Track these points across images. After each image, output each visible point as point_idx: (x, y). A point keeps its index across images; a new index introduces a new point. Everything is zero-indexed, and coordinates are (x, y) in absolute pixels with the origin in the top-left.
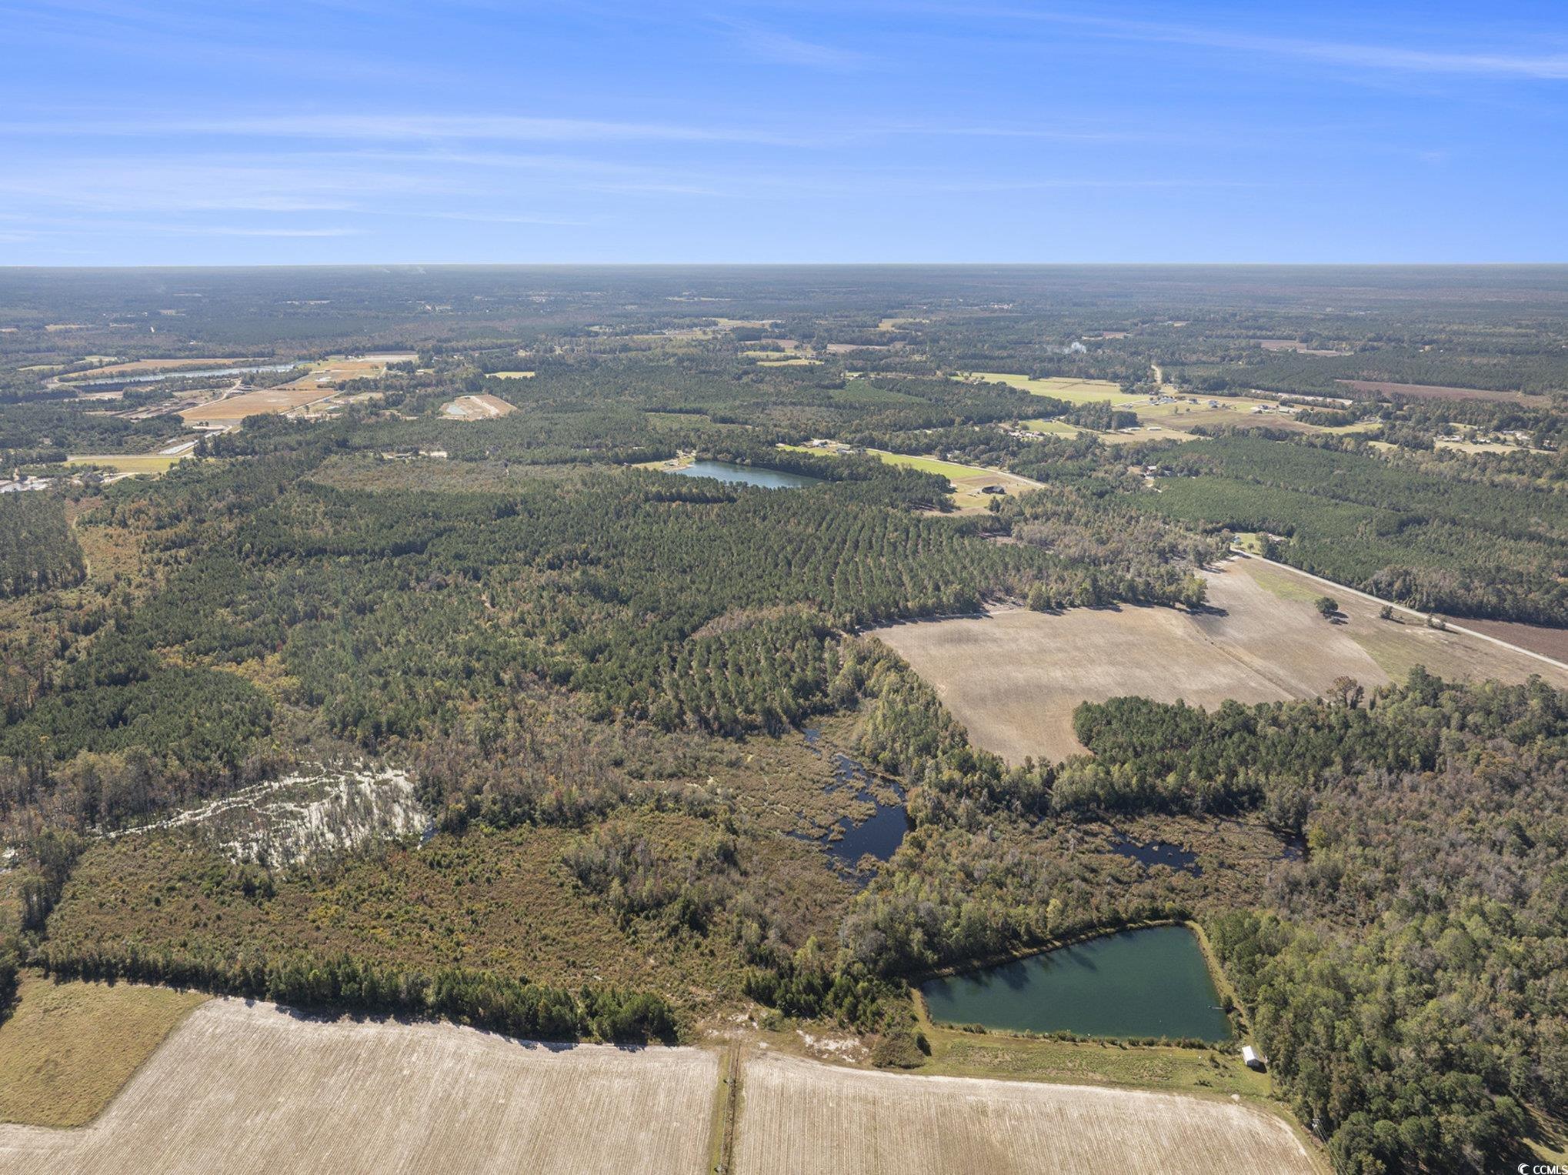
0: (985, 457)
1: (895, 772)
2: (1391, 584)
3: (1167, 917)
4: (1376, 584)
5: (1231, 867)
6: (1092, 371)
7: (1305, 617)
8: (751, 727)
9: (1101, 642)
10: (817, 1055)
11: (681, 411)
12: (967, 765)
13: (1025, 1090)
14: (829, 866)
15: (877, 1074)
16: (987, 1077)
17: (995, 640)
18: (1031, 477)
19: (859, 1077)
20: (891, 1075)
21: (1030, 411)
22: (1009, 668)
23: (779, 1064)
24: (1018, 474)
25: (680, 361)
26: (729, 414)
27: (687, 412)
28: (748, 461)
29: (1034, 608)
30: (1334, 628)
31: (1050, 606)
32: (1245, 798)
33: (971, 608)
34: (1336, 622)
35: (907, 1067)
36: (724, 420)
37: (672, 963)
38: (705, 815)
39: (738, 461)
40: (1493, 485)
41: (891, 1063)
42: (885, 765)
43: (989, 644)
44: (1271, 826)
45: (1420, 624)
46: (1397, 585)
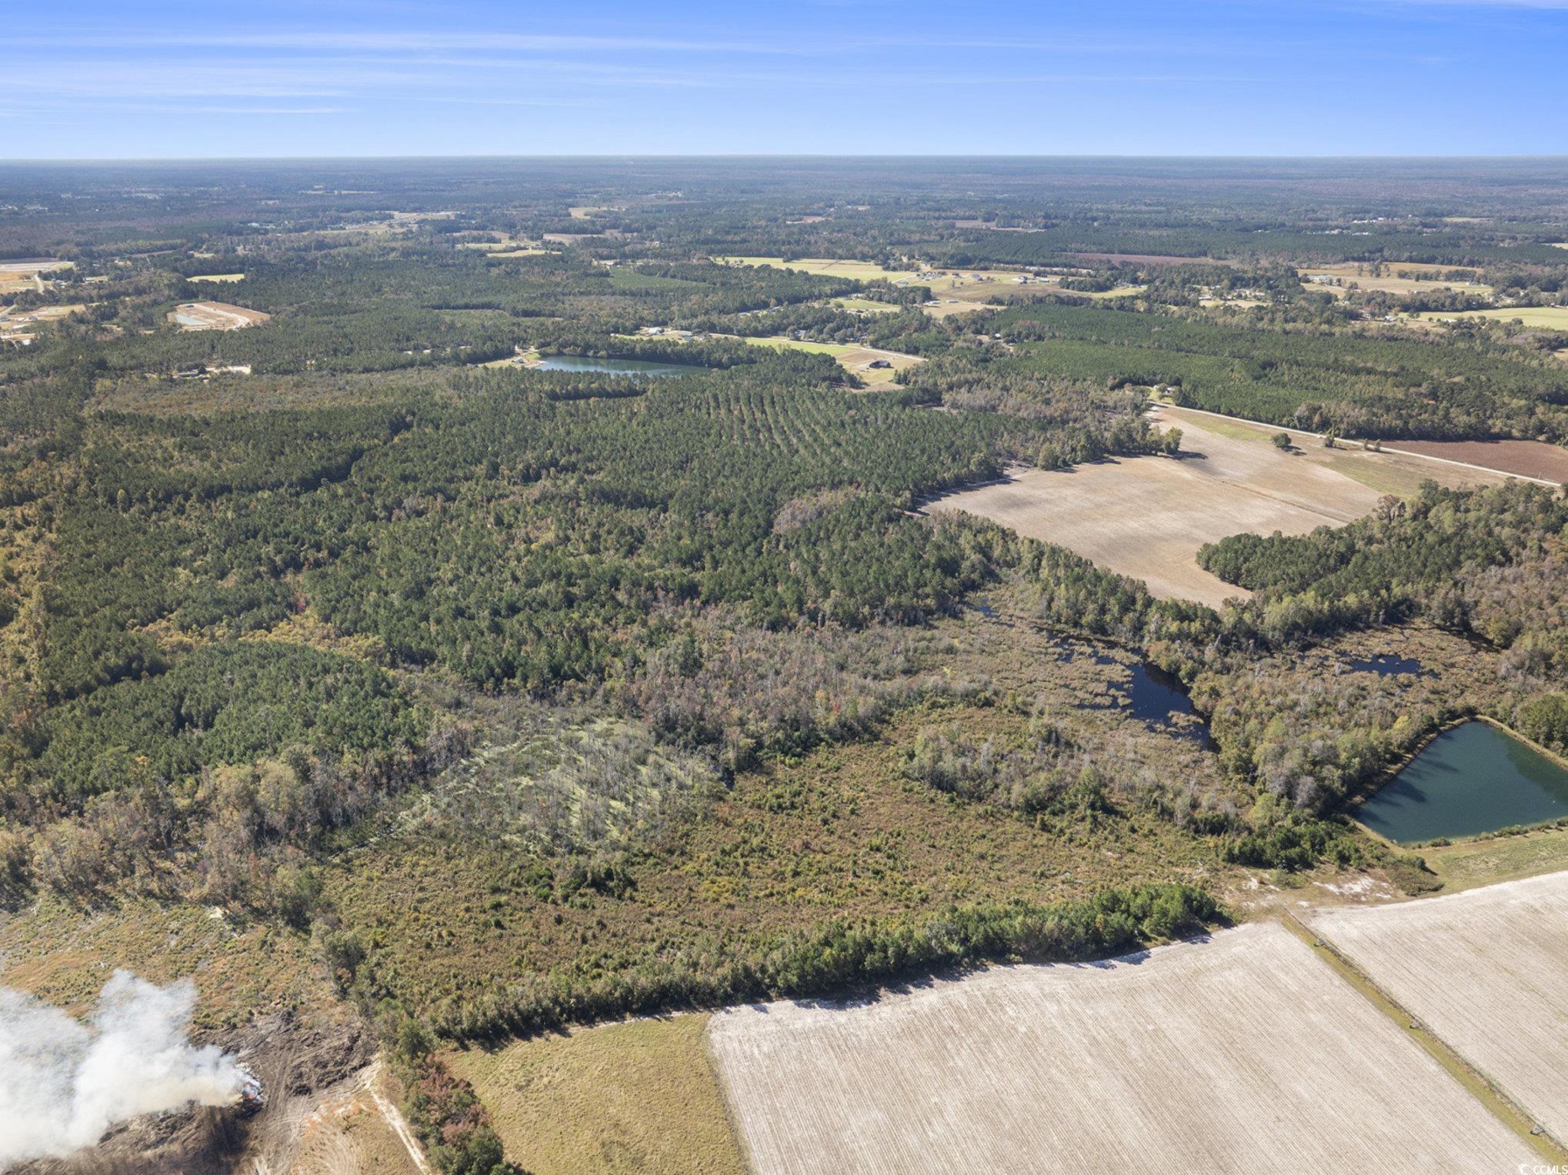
0: (838, 335)
1: (1104, 632)
2: (1310, 418)
3: (1459, 717)
4: (1299, 419)
5: (1453, 665)
6: (840, 251)
7: (1273, 454)
8: (929, 612)
9: (1136, 491)
10: (1355, 899)
11: (466, 307)
12: (1184, 614)
13: (1540, 884)
14: (1151, 729)
15: (1418, 903)
16: (1499, 881)
17: (1047, 501)
18: (898, 350)
19: (1413, 909)
20: (1431, 900)
21: (827, 289)
22: (1087, 524)
23: (1336, 916)
24: (882, 348)
25: (406, 254)
26: (530, 307)
27: (475, 307)
28: (603, 353)
29: (1046, 468)
30: (1300, 458)
31: (1057, 464)
32: (1403, 607)
33: (993, 475)
34: (1297, 454)
35: (1436, 890)
36: (527, 314)
37: (1131, 851)
38: (988, 703)
39: (591, 353)
40: (1286, 333)
41: (1420, 889)
42: (1091, 628)
43: (1048, 506)
44: (1439, 627)
45: (1359, 449)
46: (1316, 419)
